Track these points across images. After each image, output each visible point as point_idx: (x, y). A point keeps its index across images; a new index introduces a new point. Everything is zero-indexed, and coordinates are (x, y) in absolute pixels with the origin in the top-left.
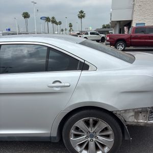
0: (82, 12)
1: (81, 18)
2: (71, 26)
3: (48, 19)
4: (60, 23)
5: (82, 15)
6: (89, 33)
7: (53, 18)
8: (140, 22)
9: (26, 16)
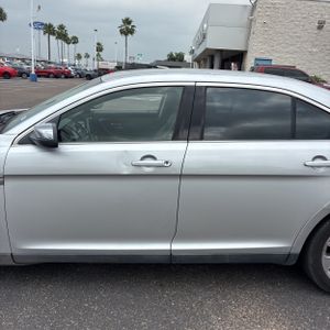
0: (127, 21)
1: (126, 35)
2: (100, 49)
3: (49, 30)
4: (75, 40)
5: (127, 29)
7: (61, 27)
8: (263, 57)
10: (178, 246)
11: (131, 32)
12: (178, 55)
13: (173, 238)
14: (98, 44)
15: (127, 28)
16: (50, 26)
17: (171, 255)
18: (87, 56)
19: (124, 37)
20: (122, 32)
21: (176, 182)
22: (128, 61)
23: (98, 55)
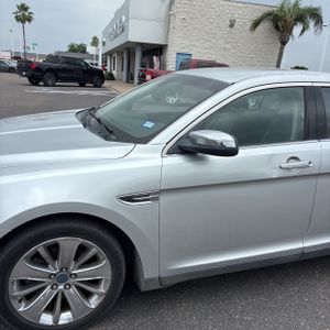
11: (29, 19)
15: (23, 15)
19: (20, 24)
20: (18, 19)
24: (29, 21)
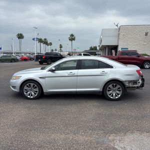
0: (72, 35)
1: (72, 41)
2: (61, 47)
3: (40, 41)
4: (51, 44)
5: (72, 38)
6: (82, 54)
7: (45, 39)
9: (20, 36)
10: (77, 90)
11: (74, 39)
12: (94, 47)
13: (77, 88)
14: (60, 45)
16: (41, 39)
17: (76, 92)
18: (56, 50)
19: (71, 41)
20: (70, 40)
21: (76, 77)
22: (73, 51)
23: (60, 49)
24: (74, 40)
